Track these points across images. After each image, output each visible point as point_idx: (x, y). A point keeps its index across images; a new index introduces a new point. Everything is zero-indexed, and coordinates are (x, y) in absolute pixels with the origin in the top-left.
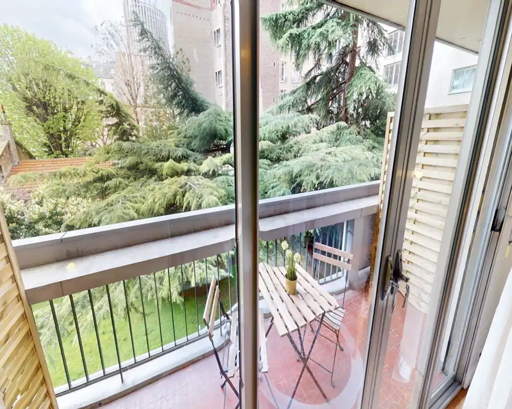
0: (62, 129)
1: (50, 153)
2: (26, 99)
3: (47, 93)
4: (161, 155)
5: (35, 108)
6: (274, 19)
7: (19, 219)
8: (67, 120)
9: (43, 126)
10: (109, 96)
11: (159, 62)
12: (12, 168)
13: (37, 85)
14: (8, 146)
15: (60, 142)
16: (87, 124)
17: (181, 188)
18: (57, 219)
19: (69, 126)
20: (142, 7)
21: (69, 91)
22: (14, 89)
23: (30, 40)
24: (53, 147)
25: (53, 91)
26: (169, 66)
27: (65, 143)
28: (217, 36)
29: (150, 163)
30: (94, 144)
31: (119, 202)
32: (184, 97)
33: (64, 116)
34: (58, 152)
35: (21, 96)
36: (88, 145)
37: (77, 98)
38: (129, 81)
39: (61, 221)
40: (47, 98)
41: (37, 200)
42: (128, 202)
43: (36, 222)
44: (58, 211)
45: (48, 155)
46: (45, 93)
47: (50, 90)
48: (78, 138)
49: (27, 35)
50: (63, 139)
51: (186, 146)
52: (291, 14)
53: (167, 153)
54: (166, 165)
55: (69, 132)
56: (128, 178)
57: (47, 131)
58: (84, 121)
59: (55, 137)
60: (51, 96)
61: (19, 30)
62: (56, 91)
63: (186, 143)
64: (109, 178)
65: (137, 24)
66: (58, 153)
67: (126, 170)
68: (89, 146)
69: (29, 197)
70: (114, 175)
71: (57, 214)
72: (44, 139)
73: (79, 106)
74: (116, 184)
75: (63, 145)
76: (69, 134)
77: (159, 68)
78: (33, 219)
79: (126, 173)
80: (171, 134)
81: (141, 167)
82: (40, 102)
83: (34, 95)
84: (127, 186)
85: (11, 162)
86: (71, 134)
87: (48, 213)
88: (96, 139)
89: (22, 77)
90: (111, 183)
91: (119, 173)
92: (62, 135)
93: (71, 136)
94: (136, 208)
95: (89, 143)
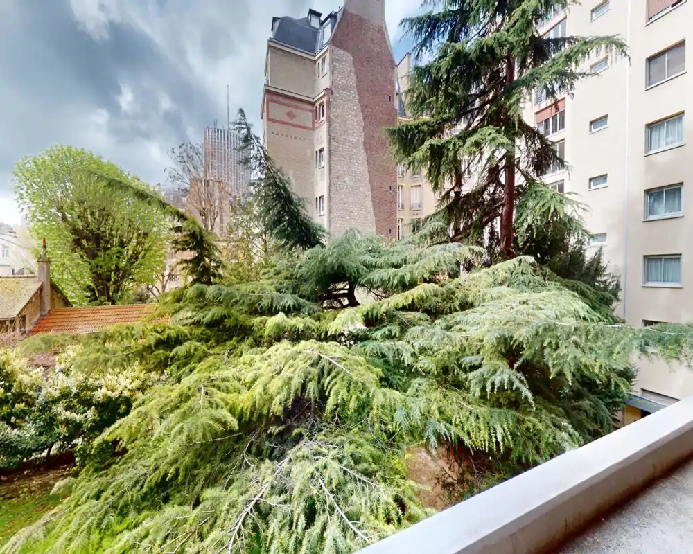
0: (113, 267)
1: (93, 298)
2: (75, 231)
3: (103, 224)
4: (259, 304)
5: (84, 242)
6: (405, 130)
7: (30, 397)
8: (121, 257)
9: (90, 264)
10: (191, 221)
11: (263, 176)
12: (39, 319)
13: (93, 214)
14: (41, 289)
15: (108, 285)
16: (147, 262)
17: (312, 365)
18: (85, 396)
19: (123, 263)
20: (224, 133)
21: (130, 220)
22: (64, 218)
23: (94, 163)
24: (98, 291)
25: (110, 221)
26: (276, 182)
27: (115, 286)
28: (320, 157)
29: (241, 318)
30: (150, 287)
31: (199, 390)
32: (290, 224)
33: (119, 252)
34: (103, 298)
35: (70, 228)
36: (142, 288)
37: (138, 229)
38: (204, 209)
39: (91, 399)
40: (102, 229)
41: (63, 366)
42: (214, 390)
43: (55, 401)
44: (89, 383)
45: (90, 302)
46: (101, 222)
47: (107, 220)
48: (132, 279)
49: (91, 157)
50: (113, 280)
51: (291, 291)
52: (425, 125)
53: (270, 301)
54: (272, 321)
55: (121, 272)
56: (207, 341)
57: (94, 270)
58: (143, 257)
59: (103, 278)
60: (107, 228)
61: (83, 152)
62: (114, 222)
63: (290, 287)
64: (179, 341)
65: (242, 128)
66: (103, 300)
67: (203, 328)
68: (143, 290)
69: (53, 361)
70: (186, 336)
71: (87, 388)
72: (88, 281)
73: (140, 239)
74: (190, 350)
75: (112, 289)
76: (121, 274)
77: (263, 184)
78: (51, 396)
79: (204, 333)
80: (266, 273)
81: (228, 323)
82: (93, 234)
83: (86, 225)
84: (206, 355)
85: (40, 310)
86: (123, 274)
87: (74, 388)
88: (154, 280)
89: (76, 205)
90: (180, 350)
91: (193, 333)
92: (113, 275)
93: (123, 277)
94: (231, 402)
95: (144, 286)
